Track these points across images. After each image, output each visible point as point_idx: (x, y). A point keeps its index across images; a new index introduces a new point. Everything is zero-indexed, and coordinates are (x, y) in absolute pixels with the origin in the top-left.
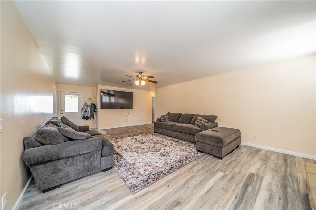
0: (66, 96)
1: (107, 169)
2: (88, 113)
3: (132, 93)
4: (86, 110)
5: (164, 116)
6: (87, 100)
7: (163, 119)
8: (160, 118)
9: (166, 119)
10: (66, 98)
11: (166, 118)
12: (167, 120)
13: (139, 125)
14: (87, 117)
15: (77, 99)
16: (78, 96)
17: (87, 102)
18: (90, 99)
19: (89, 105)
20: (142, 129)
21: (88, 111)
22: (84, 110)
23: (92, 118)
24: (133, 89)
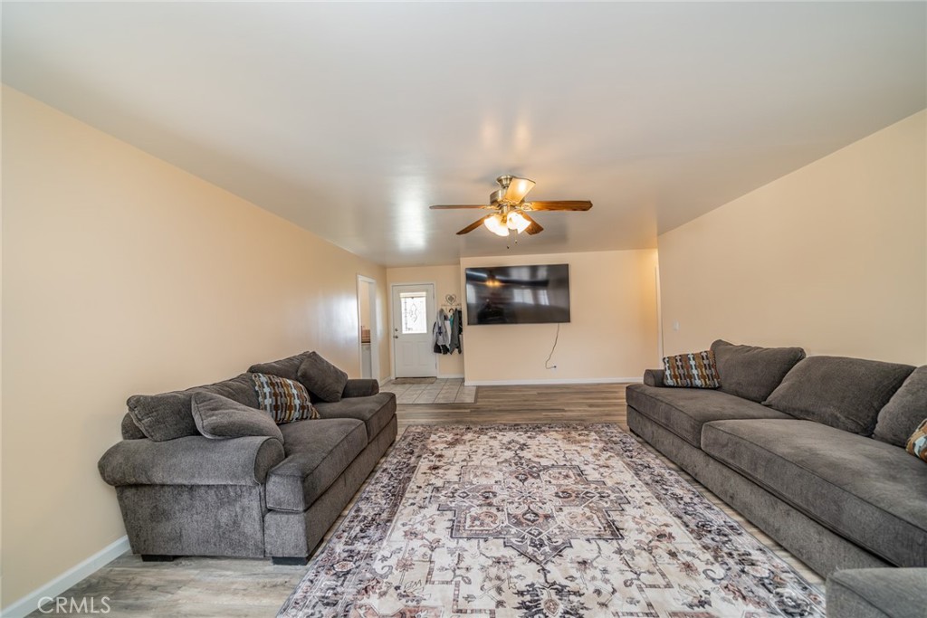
0: (402, 295)
1: (283, 558)
2: (446, 335)
3: (566, 267)
4: (440, 328)
5: (684, 358)
6: (444, 302)
7: (675, 377)
8: (663, 368)
9: (691, 377)
10: (403, 300)
11: (695, 372)
12: (698, 382)
13: (599, 384)
14: (444, 346)
15: (424, 299)
16: (424, 294)
17: (444, 308)
18: (451, 299)
19: (450, 315)
20: (591, 406)
21: (446, 332)
22: (437, 330)
23: (457, 350)
24: (570, 252)
